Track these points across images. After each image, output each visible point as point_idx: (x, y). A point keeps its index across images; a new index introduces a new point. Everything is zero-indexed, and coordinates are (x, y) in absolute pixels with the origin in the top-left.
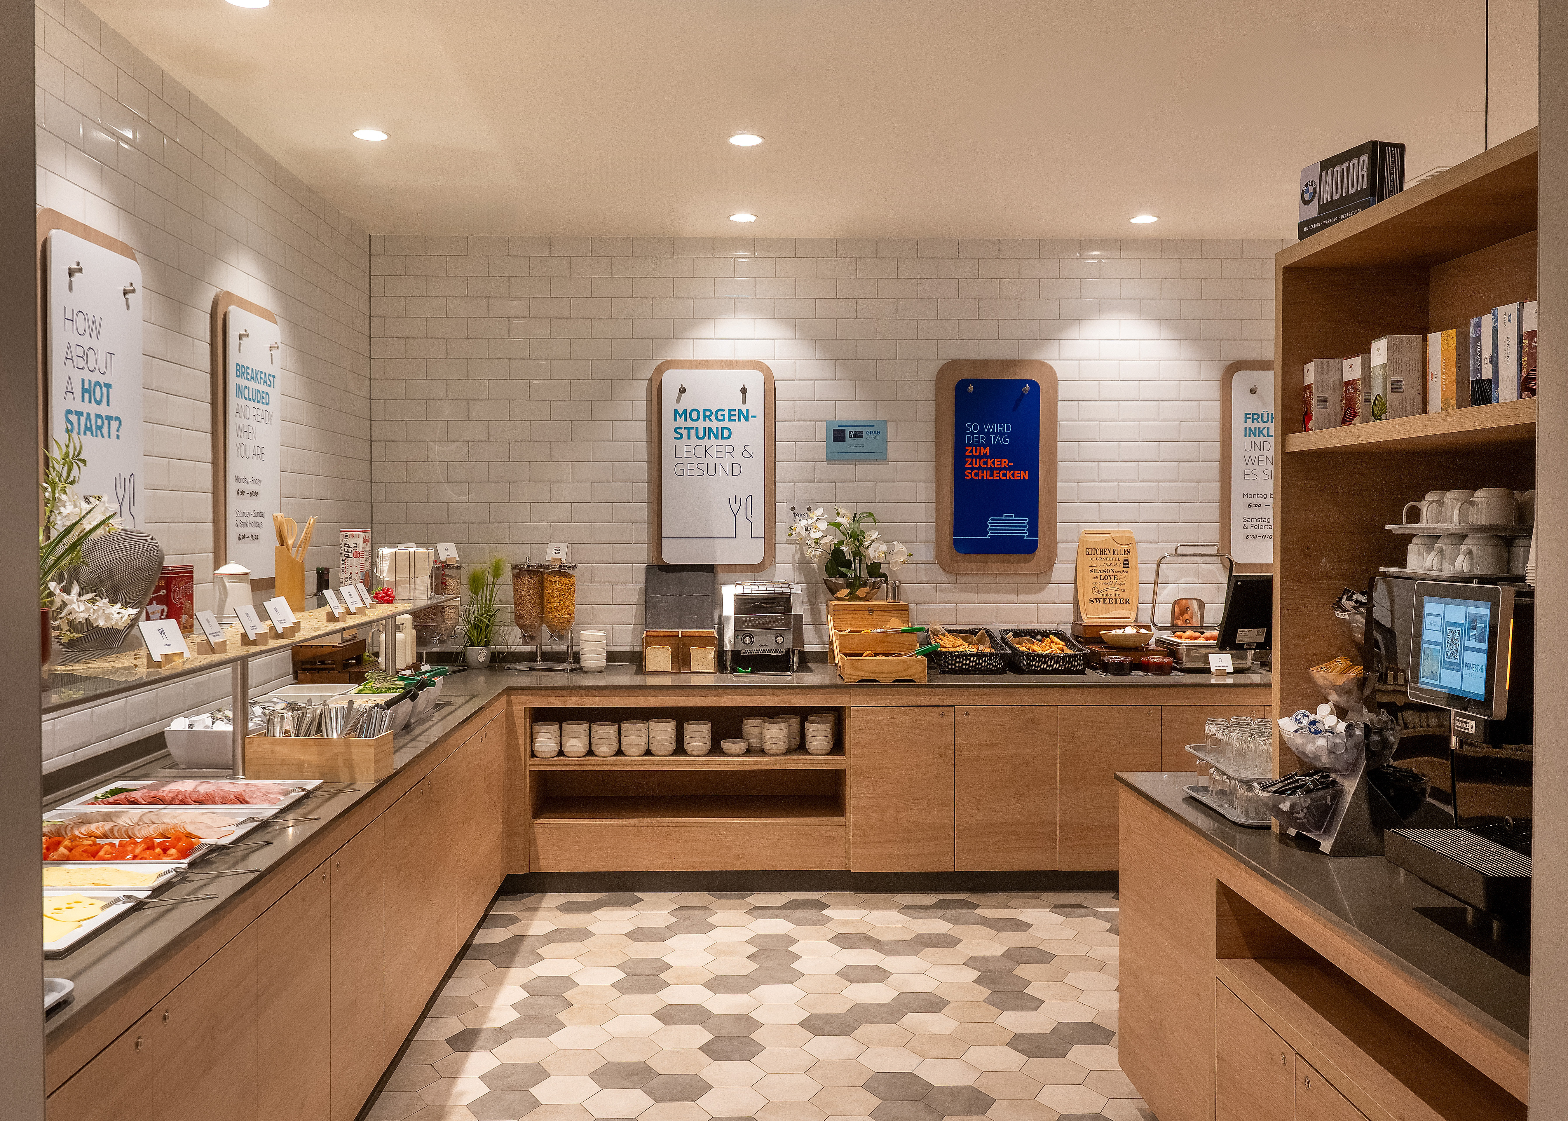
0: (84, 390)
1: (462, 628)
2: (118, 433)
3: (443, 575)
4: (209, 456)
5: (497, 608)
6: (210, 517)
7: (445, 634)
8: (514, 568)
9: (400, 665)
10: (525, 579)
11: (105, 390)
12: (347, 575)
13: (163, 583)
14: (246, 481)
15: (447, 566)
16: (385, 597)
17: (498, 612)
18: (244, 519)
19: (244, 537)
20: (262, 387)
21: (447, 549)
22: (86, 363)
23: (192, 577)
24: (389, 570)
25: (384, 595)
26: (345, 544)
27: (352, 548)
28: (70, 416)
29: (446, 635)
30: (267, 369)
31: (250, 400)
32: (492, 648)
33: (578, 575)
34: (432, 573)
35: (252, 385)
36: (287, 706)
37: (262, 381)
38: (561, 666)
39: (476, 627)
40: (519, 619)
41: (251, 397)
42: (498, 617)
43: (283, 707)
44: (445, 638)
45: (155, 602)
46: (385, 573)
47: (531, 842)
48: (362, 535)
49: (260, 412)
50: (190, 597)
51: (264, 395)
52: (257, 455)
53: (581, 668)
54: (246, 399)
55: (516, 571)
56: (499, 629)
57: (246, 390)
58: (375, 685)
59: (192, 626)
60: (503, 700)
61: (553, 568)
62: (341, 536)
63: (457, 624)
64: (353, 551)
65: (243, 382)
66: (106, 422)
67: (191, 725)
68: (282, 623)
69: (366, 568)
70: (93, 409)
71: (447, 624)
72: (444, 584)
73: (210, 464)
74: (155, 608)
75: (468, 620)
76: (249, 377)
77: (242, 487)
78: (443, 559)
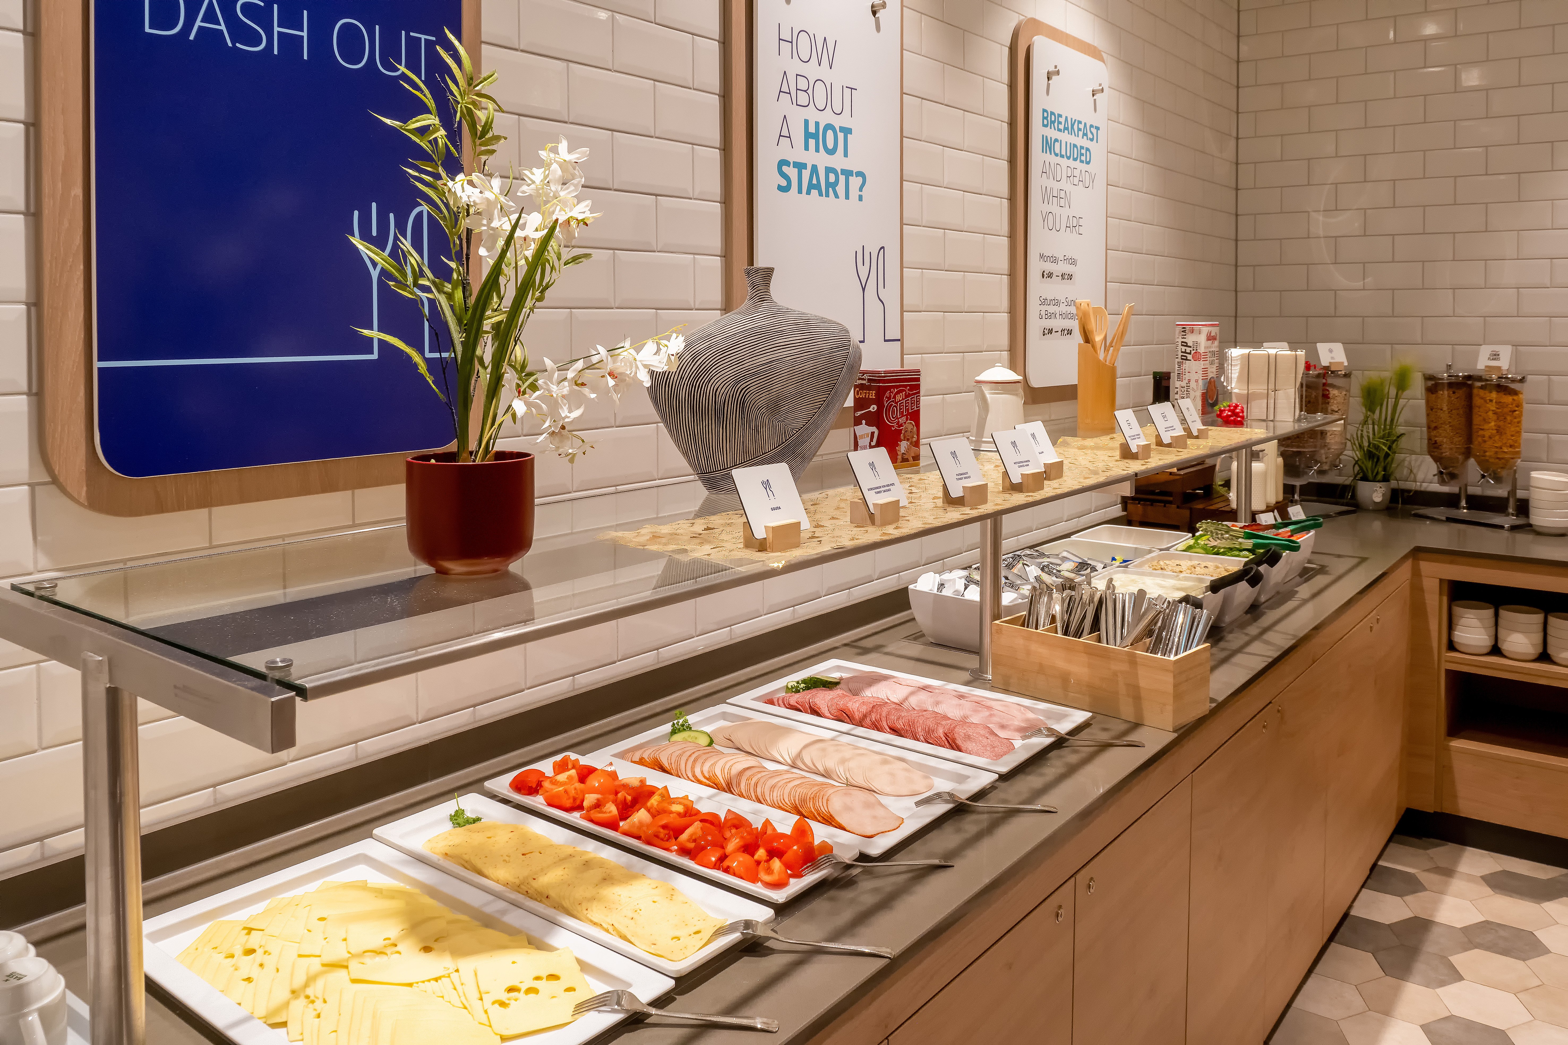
0: (808, 135)
1: (1351, 454)
2: (860, 193)
3: (1324, 384)
4: (1005, 228)
5: (1402, 432)
6: (1005, 304)
7: (1326, 463)
8: (1428, 378)
9: (1257, 504)
10: (1445, 393)
11: (841, 136)
12: (1184, 384)
13: (872, 395)
14: (1055, 260)
15: (1331, 373)
16: (1231, 416)
17: (1403, 439)
18: (1052, 309)
19: (1050, 331)
20: (1080, 141)
21: (1331, 351)
22: (812, 99)
23: (918, 386)
24: (1239, 378)
25: (1229, 413)
26: (1182, 342)
27: (1190, 347)
28: (785, 169)
29: (1328, 464)
30: (1088, 117)
31: (1062, 156)
32: (1393, 484)
33: (1527, 392)
34: (1302, 385)
35: (1065, 137)
36: (1077, 567)
37: (1081, 133)
38: (1498, 519)
39: (1370, 455)
40: (1433, 448)
41: (1063, 153)
42: (1403, 443)
43: (1071, 568)
44: (1326, 467)
45: (864, 422)
46: (1234, 384)
47: (1445, 771)
48: (1205, 330)
49: (1077, 173)
50: (915, 416)
51: (1083, 151)
52: (1071, 227)
53: (1531, 525)
54: (1056, 155)
55: (1430, 383)
56: (1404, 460)
57: (1057, 145)
58: (1210, 543)
59: (917, 458)
60: (1408, 564)
61: (1487, 380)
62: (1177, 332)
63: (1344, 449)
64: (1193, 352)
65: (1052, 133)
66: (842, 178)
67: (942, 585)
68: (1022, 466)
69: (1210, 375)
70: (822, 160)
71: (1329, 449)
72: (1326, 396)
73: (1006, 238)
74: (864, 430)
75: (1360, 446)
76: (1061, 127)
77: (1049, 267)
78: (1325, 362)
